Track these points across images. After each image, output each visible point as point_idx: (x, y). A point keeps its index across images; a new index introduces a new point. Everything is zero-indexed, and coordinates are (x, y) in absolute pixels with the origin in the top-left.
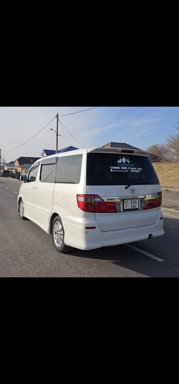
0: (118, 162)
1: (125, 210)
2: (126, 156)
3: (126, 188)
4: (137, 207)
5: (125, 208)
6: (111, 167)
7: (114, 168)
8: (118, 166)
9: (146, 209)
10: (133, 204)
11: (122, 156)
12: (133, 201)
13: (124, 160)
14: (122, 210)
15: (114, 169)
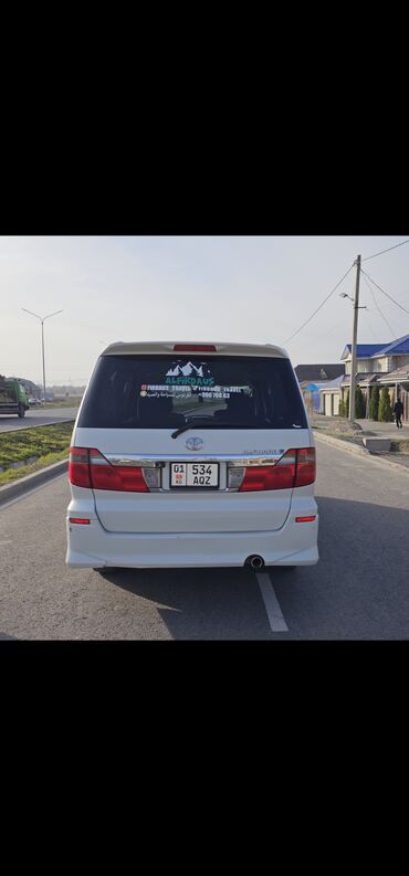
0: (170, 373)
1: (174, 489)
2: (196, 361)
3: (174, 436)
4: (213, 482)
5: (174, 484)
6: (143, 387)
7: (152, 388)
8: (163, 383)
9: (240, 490)
10: (199, 476)
11: (184, 360)
12: (200, 469)
13: (187, 370)
14: (166, 486)
15: (149, 392)
